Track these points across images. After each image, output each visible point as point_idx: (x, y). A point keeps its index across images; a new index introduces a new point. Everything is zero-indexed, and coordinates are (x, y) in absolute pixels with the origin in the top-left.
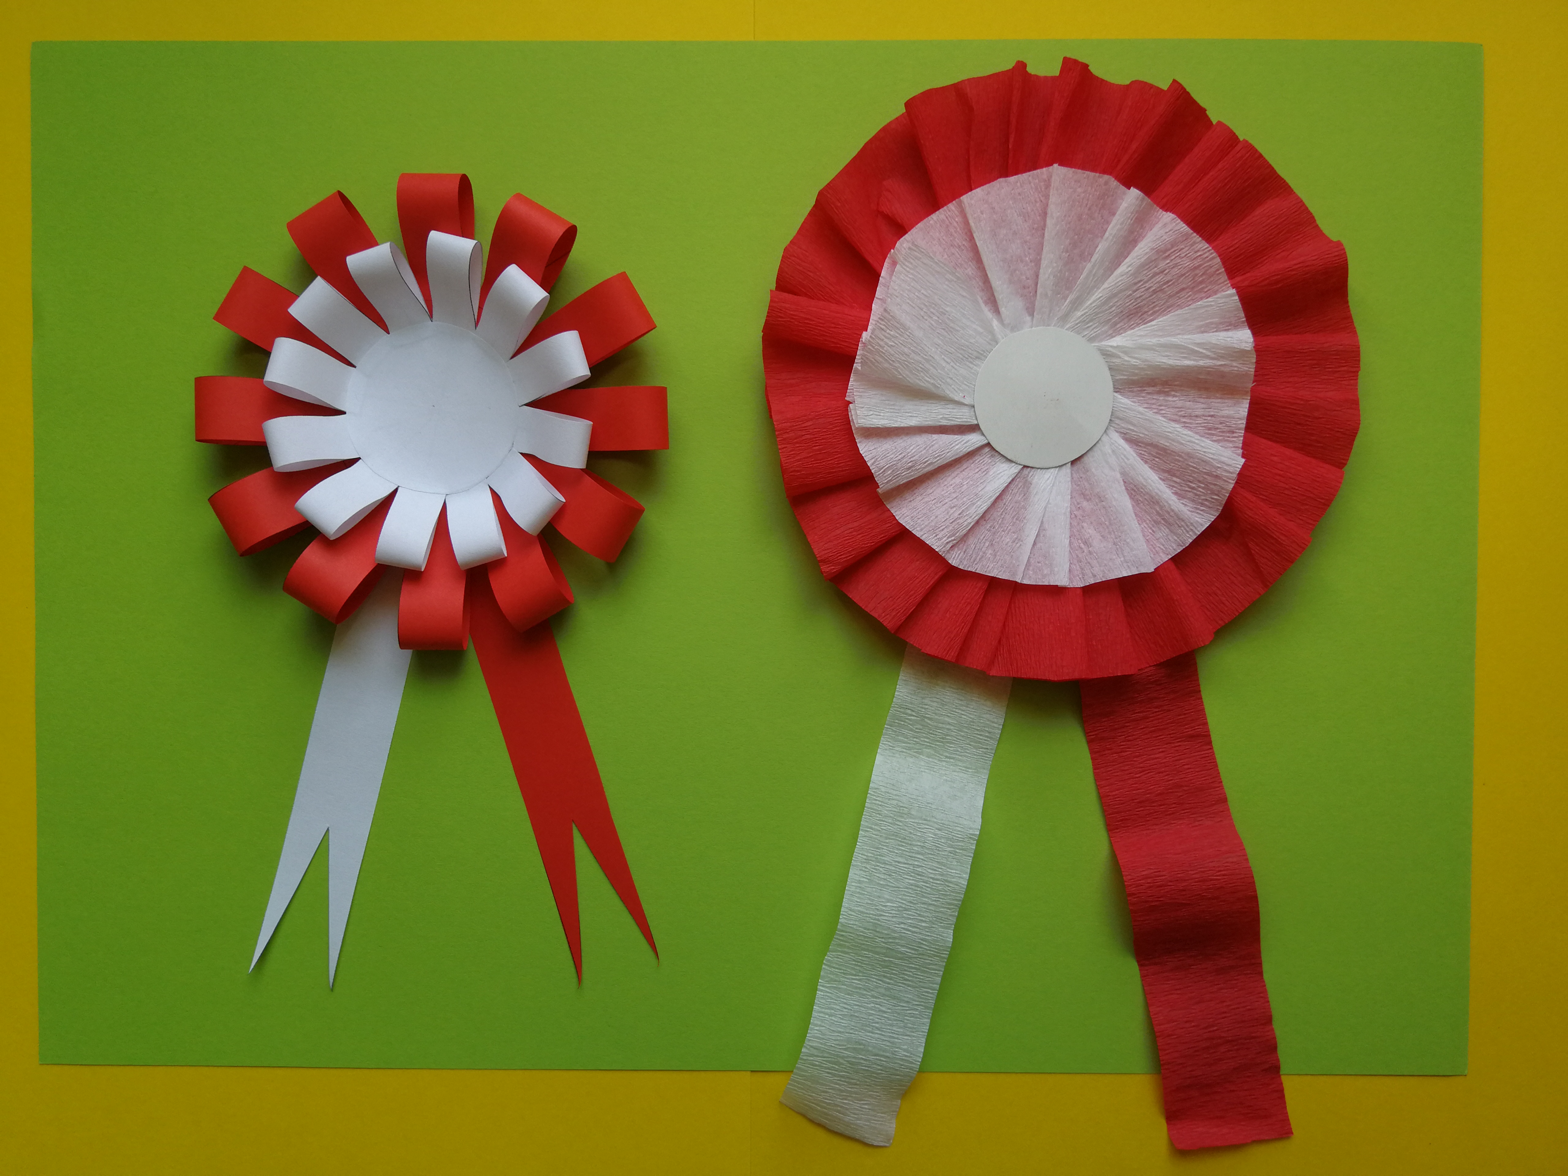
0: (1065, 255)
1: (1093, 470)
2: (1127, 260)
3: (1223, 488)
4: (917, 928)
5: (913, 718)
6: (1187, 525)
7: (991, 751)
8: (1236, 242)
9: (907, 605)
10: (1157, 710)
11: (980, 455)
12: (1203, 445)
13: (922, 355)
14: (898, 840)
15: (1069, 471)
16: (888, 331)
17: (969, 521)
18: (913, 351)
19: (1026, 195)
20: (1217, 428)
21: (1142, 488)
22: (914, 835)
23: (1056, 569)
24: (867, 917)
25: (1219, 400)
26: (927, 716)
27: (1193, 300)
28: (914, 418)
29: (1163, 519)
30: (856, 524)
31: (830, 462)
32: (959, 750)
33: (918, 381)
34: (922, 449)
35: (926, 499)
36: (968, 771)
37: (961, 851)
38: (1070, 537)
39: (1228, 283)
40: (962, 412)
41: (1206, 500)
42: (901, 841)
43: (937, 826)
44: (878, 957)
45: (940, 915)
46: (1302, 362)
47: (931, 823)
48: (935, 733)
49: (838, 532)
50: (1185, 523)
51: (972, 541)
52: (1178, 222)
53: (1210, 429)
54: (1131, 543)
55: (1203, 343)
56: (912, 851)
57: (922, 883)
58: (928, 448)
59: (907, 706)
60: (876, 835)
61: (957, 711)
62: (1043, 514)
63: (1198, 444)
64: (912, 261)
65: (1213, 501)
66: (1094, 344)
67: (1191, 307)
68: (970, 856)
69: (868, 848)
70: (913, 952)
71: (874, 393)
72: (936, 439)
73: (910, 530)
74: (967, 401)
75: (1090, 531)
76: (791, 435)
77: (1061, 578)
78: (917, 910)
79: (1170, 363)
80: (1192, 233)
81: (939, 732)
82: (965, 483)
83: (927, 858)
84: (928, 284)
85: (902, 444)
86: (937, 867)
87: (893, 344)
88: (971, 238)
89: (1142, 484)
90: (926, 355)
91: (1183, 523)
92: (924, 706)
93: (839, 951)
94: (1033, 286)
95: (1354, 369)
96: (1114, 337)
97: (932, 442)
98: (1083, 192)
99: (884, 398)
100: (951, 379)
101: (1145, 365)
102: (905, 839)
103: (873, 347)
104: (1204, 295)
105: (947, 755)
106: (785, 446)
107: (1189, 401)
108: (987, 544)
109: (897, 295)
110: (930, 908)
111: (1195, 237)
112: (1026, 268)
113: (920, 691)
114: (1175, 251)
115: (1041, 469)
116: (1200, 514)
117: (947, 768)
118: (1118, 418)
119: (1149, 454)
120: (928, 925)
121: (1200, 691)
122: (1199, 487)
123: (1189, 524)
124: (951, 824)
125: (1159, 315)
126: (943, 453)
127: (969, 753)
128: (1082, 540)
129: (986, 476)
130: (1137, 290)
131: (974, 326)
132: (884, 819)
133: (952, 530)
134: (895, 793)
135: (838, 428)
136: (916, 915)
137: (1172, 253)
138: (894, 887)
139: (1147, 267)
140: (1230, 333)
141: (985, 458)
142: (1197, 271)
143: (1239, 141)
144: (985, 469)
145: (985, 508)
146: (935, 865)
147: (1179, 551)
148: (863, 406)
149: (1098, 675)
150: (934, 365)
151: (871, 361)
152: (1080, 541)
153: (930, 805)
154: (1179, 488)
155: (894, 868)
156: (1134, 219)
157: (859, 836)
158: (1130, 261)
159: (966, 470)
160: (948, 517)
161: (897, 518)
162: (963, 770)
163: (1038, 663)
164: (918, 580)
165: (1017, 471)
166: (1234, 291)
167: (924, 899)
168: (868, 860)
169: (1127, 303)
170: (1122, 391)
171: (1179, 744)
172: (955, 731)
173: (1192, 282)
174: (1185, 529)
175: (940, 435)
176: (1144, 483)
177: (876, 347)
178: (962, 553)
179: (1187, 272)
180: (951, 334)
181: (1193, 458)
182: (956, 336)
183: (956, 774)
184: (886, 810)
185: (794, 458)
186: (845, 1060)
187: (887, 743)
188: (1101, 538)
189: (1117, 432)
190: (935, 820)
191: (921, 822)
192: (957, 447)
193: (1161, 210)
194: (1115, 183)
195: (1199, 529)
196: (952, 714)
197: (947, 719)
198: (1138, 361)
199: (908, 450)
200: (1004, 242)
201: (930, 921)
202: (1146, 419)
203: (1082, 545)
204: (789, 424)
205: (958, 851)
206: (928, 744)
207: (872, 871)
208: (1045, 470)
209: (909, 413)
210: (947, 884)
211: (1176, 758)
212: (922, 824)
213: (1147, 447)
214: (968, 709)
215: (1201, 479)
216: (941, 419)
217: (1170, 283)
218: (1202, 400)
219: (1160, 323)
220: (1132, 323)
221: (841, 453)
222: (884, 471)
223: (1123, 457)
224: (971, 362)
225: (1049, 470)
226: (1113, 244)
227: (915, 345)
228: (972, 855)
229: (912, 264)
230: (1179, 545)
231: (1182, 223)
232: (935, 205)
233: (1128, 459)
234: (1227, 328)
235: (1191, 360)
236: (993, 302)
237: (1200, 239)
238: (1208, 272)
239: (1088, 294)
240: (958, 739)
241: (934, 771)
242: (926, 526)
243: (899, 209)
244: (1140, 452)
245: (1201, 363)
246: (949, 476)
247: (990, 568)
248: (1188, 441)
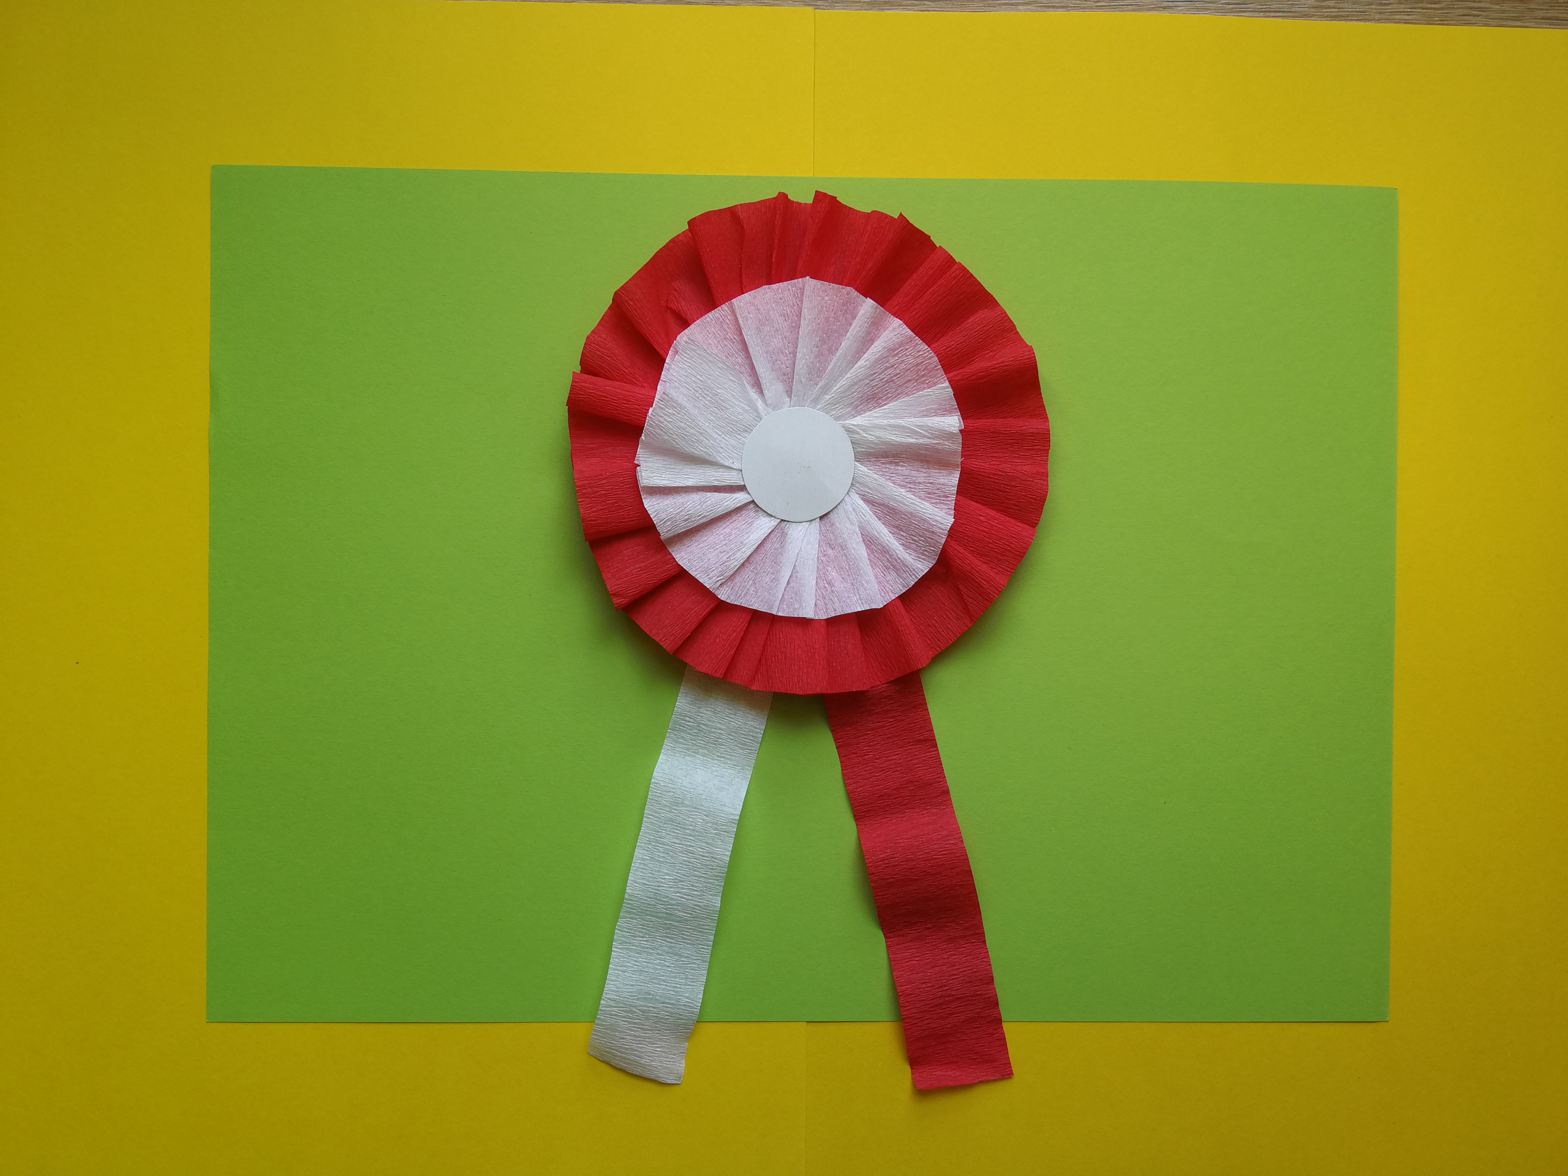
0: (816, 350)
1: (838, 524)
2: (865, 355)
3: (937, 541)
4: (690, 896)
5: (691, 724)
6: (910, 571)
7: (755, 752)
8: (953, 343)
9: (683, 632)
10: (891, 720)
11: (747, 510)
12: (922, 506)
13: (696, 429)
14: (674, 825)
15: (818, 525)
16: (667, 410)
17: (735, 564)
18: (688, 425)
19: (786, 299)
20: (935, 493)
21: (875, 540)
22: (687, 820)
23: (804, 604)
24: (649, 888)
25: (937, 471)
26: (702, 722)
27: (918, 389)
28: (691, 480)
29: (892, 565)
30: (643, 564)
31: (622, 513)
32: (728, 750)
33: (692, 450)
34: (696, 505)
35: (701, 545)
36: (736, 769)
37: (724, 833)
38: (817, 578)
39: (944, 377)
40: (732, 475)
41: (926, 550)
42: (677, 826)
43: (704, 813)
44: (660, 920)
45: (709, 885)
46: (1005, 441)
47: (701, 811)
48: (708, 736)
49: (628, 570)
50: (909, 569)
51: (738, 579)
52: (904, 327)
53: (929, 494)
54: (865, 584)
55: (923, 426)
56: (685, 833)
57: (694, 860)
58: (702, 504)
59: (685, 714)
60: (656, 821)
61: (727, 718)
62: (795, 560)
63: (918, 506)
64: (689, 352)
65: (931, 551)
66: (838, 422)
67: (915, 395)
68: (732, 837)
69: (650, 832)
70: (689, 916)
71: (658, 458)
72: (709, 497)
73: (687, 570)
74: (736, 466)
75: (833, 574)
76: (589, 490)
77: (808, 612)
78: (690, 881)
79: (897, 440)
80: (915, 337)
81: (712, 736)
82: (733, 533)
83: (696, 839)
84: (703, 371)
85: (681, 500)
86: (705, 847)
87: (671, 420)
88: (741, 334)
89: (876, 536)
90: (700, 429)
91: (907, 569)
92: (700, 714)
93: (628, 917)
94: (792, 373)
95: (1046, 448)
96: (856, 416)
97: (706, 499)
98: (830, 300)
99: (665, 463)
100: (722, 448)
101: (879, 441)
102: (680, 824)
103: (654, 423)
104: (926, 386)
105: (719, 754)
106: (584, 499)
107: (914, 471)
108: (751, 582)
109: (675, 380)
110: (701, 880)
111: (917, 340)
112: (785, 358)
113: (697, 701)
114: (902, 350)
115: (796, 522)
116: (922, 562)
117: (719, 765)
118: (858, 482)
119: (882, 512)
120: (699, 893)
121: (926, 704)
122: (920, 540)
123: (912, 570)
124: (716, 811)
125: (890, 401)
126: (714, 508)
127: (736, 753)
128: (826, 580)
129: (750, 527)
130: (873, 380)
131: (743, 405)
132: (662, 808)
133: (721, 571)
134: (672, 786)
135: (628, 486)
136: (690, 885)
137: (900, 351)
138: (671, 863)
139: (881, 362)
140: (942, 419)
141: (750, 512)
142: (919, 367)
143: (956, 262)
144: (750, 521)
145: (749, 554)
146: (703, 845)
147: (904, 591)
148: (647, 469)
149: (837, 690)
150: (708, 438)
151: (652, 433)
152: (825, 582)
153: (700, 796)
154: (905, 540)
155: (670, 848)
156: (870, 323)
157: (643, 822)
158: (868, 356)
159: (734, 522)
160: (718, 560)
161: (677, 560)
162: (732, 767)
163: (788, 680)
164: (693, 611)
165: (776, 524)
166: (947, 384)
167: (695, 872)
168: (649, 841)
169: (866, 389)
170: (862, 460)
171: (912, 747)
172: (725, 735)
173: (916, 375)
174: (909, 574)
175: (714, 493)
176: (878, 536)
177: (657, 422)
178: (730, 590)
179: (912, 367)
180: (722, 411)
181: (915, 517)
182: (727, 413)
183: (724, 770)
184: (665, 801)
185: (591, 509)
186: (637, 1009)
187: (669, 744)
188: (841, 579)
189: (857, 493)
190: (704, 808)
191: (692, 810)
192: (726, 503)
193: (893, 316)
194: (855, 294)
195: (919, 574)
196: (722, 721)
197: (719, 725)
198: (873, 437)
199: (686, 506)
200: (768, 337)
201: (701, 890)
202: (880, 485)
203: (826, 585)
204: (588, 482)
205: (722, 833)
206: (704, 746)
207: (654, 851)
208: (798, 524)
209: (687, 475)
210: (713, 860)
211: (909, 759)
212: (694, 811)
213: (881, 507)
214: (736, 717)
215: (921, 534)
216: (713, 480)
217: (899, 376)
218: (924, 470)
219: (890, 407)
220: (870, 406)
221: (631, 507)
222: (665, 522)
223: (861, 514)
224: (739, 435)
225: (802, 523)
226: (853, 343)
227: (690, 421)
228: (734, 836)
229: (688, 354)
230: (904, 586)
231: (907, 328)
232: (712, 304)
233: (865, 516)
234: (943, 413)
235: (913, 438)
236: (758, 385)
237: (921, 341)
238: (928, 368)
239: (835, 381)
240: (728, 742)
241: (707, 768)
242: (700, 567)
243: (684, 306)
244: (875, 510)
245: (921, 441)
246: (721, 526)
247: (753, 602)
248: (912, 503)
